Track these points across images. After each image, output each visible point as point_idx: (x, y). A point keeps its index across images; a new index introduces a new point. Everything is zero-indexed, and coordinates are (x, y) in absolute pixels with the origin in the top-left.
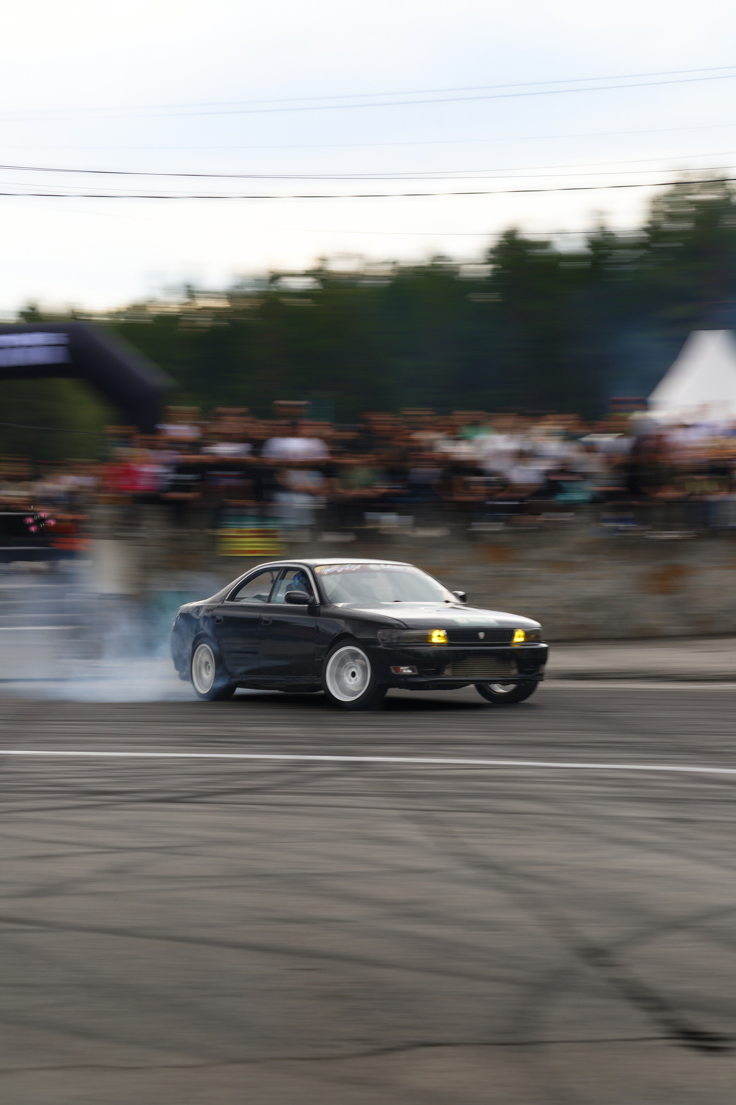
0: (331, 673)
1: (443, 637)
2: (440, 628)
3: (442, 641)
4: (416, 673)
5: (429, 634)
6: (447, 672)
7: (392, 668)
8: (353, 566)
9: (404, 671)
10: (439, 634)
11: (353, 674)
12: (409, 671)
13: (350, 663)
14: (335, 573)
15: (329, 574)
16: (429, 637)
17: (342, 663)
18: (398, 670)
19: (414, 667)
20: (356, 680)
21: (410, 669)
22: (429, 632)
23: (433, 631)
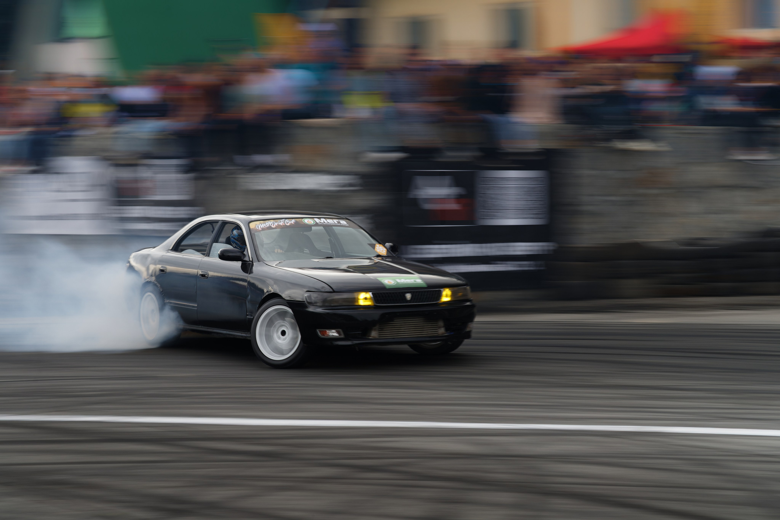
0: (260, 335)
1: (370, 300)
2: (366, 290)
3: (368, 303)
4: (343, 336)
5: (356, 297)
6: (374, 334)
7: (318, 331)
8: (287, 220)
9: (331, 334)
10: (364, 297)
11: (283, 333)
12: (336, 334)
13: (279, 322)
14: (270, 228)
15: (263, 229)
16: (356, 300)
17: (270, 323)
18: (324, 333)
19: (340, 330)
20: (286, 338)
21: (338, 332)
22: (355, 295)
23: (359, 294)
